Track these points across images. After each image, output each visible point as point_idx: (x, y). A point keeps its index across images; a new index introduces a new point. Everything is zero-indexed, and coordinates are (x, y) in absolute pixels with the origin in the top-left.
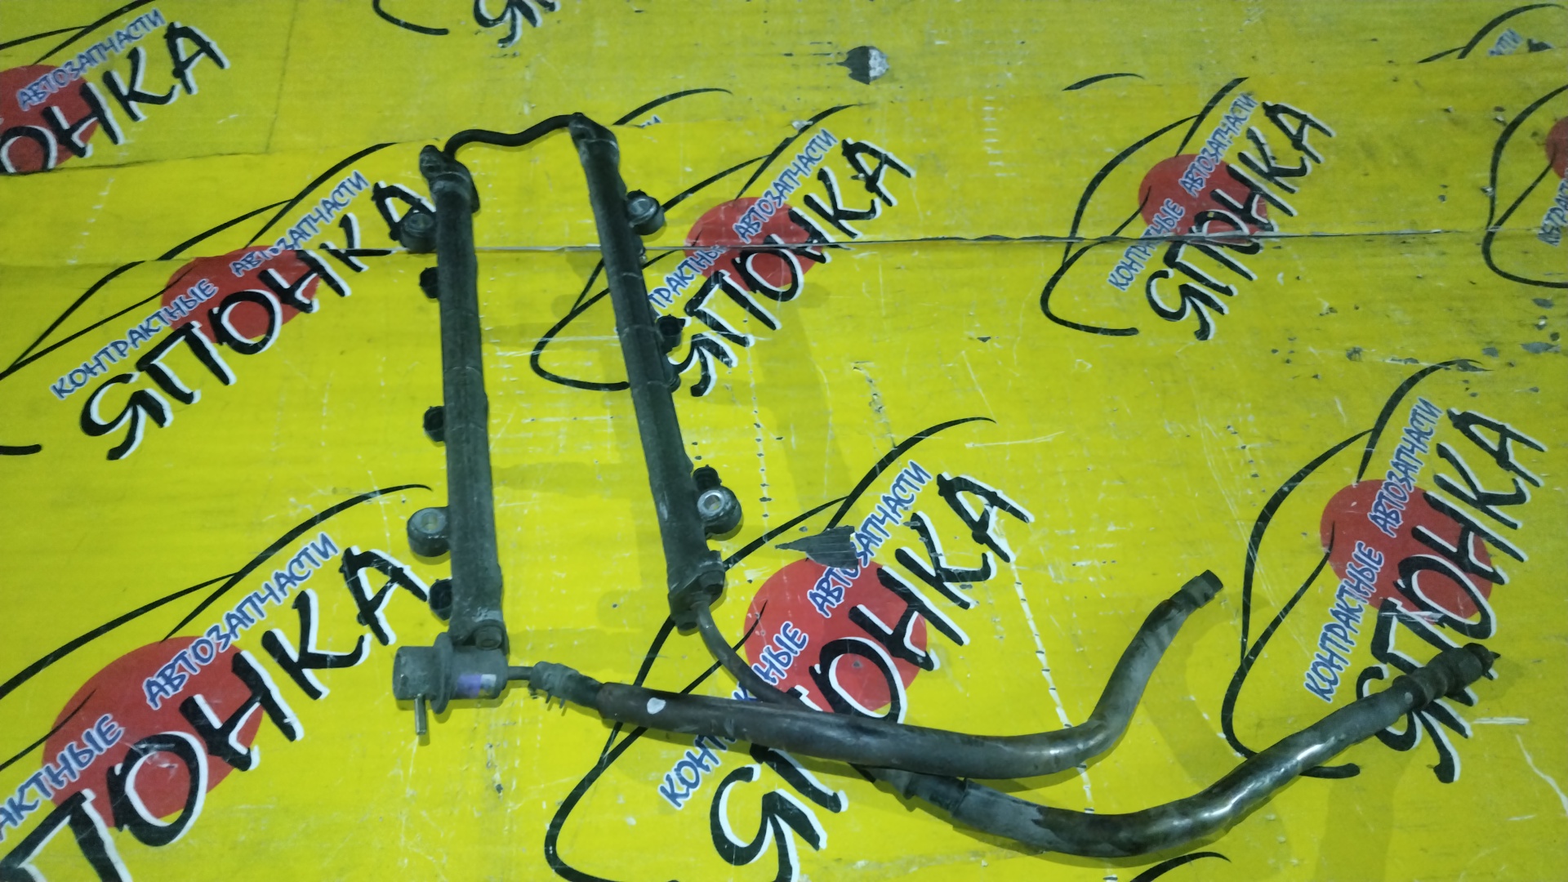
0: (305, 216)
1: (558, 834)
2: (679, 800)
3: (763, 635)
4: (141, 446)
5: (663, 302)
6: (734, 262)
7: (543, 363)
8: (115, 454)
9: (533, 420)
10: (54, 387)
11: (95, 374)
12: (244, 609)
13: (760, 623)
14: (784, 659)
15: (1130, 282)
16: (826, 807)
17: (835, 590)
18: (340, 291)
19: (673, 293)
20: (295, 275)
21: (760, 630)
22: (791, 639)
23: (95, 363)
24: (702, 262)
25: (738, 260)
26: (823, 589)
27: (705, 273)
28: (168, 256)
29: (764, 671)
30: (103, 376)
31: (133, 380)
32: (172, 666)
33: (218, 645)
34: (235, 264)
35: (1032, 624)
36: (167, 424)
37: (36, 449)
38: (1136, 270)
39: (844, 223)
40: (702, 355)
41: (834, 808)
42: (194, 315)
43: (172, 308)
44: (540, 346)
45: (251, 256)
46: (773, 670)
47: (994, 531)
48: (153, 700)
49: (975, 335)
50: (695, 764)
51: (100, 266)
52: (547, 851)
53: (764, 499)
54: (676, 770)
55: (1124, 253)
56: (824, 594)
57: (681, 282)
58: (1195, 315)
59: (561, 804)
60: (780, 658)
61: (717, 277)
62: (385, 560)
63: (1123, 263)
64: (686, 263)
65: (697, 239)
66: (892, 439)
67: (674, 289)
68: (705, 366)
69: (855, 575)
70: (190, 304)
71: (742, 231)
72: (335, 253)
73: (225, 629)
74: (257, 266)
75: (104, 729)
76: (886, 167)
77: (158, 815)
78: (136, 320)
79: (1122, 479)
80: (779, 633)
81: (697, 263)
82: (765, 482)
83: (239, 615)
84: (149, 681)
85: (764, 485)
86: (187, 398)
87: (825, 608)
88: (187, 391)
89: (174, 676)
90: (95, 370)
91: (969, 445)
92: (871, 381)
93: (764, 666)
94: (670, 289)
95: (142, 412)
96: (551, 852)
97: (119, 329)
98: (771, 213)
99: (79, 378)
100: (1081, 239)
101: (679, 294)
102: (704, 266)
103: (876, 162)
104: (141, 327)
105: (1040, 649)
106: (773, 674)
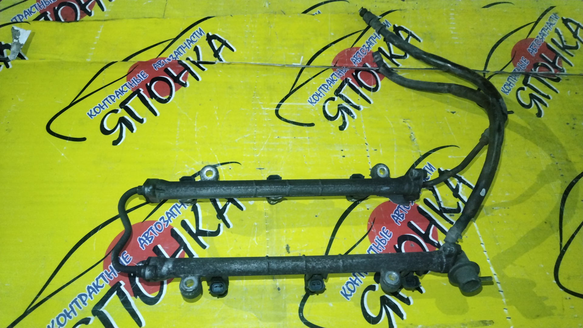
0: (180, 46)
1: (303, 308)
2: (348, 297)
3: (375, 232)
4: (125, 140)
5: (326, 90)
6: (353, 74)
7: (280, 113)
8: (115, 143)
9: (278, 137)
10: (88, 114)
11: (104, 109)
12: (173, 210)
13: (373, 227)
14: (384, 241)
15: (509, 91)
16: (405, 303)
17: (401, 214)
18: (197, 79)
19: (329, 86)
20: (179, 71)
21: (373, 229)
22: (386, 234)
23: (103, 104)
24: (340, 74)
25: (354, 74)
26: (397, 214)
27: (341, 78)
28: (126, 60)
29: (377, 246)
30: (107, 110)
31: (119, 112)
32: (148, 232)
33: (164, 225)
34: (154, 65)
35: (478, 232)
36: (134, 131)
37: (84, 139)
38: (512, 86)
39: (394, 60)
40: (342, 113)
41: (408, 303)
42: (140, 86)
43: (131, 82)
44: (279, 106)
45: (160, 61)
46: (380, 246)
47: (461, 192)
48: (142, 246)
49: (450, 111)
50: (353, 283)
51: (101, 63)
52: (300, 315)
54: (346, 285)
55: (507, 79)
56: (397, 216)
57: (332, 82)
58: (536, 107)
60: (382, 241)
61: (346, 81)
63: (506, 83)
64: (333, 74)
65: (336, 63)
66: (420, 153)
67: (330, 85)
68: (344, 118)
69: (408, 208)
70: (138, 81)
71: (354, 61)
72: (193, 62)
73: (166, 219)
74: (163, 66)
75: (125, 257)
76: (411, 37)
77: (150, 293)
78: (117, 86)
79: (510, 174)
80: (381, 231)
81: (338, 74)
83: (171, 212)
84: (139, 238)
86: (141, 121)
87: (398, 221)
88: (141, 118)
89: (149, 236)
90: (103, 107)
91: (450, 157)
92: (410, 128)
93: (376, 244)
94: (328, 85)
95: (124, 126)
96: (301, 315)
97: (111, 90)
98: (365, 54)
99: (97, 110)
100: (488, 72)
101: (332, 87)
102: (341, 76)
103: (407, 35)
104: (120, 90)
105: (482, 242)
106: (380, 247)
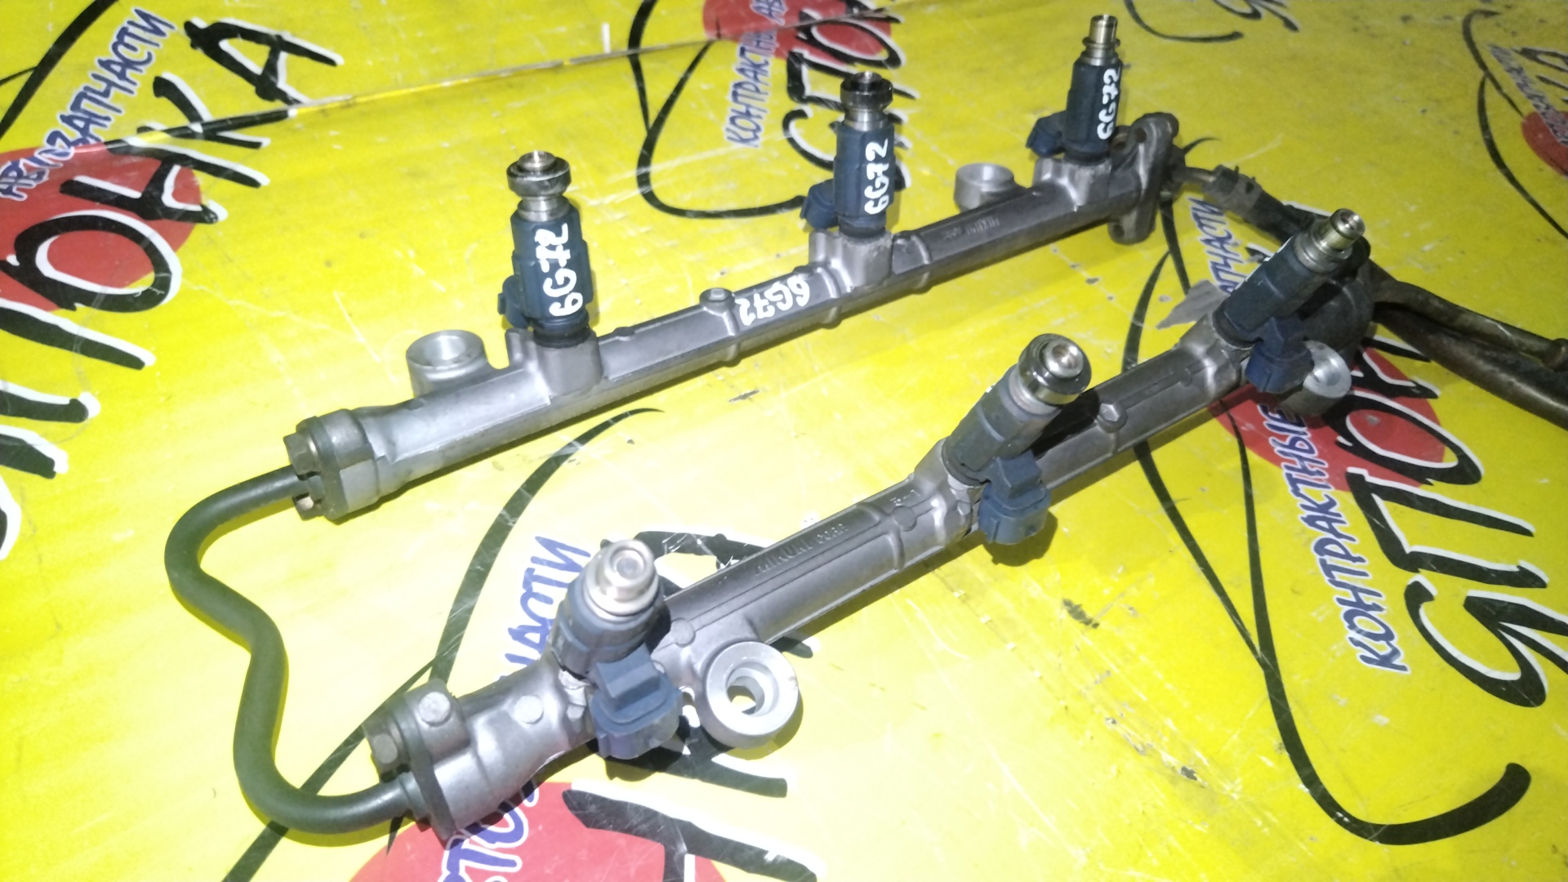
53: (1091, 281)
59: (1283, 746)
62: (681, 535)
82: (1071, 263)
85: (1073, 266)
